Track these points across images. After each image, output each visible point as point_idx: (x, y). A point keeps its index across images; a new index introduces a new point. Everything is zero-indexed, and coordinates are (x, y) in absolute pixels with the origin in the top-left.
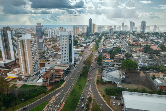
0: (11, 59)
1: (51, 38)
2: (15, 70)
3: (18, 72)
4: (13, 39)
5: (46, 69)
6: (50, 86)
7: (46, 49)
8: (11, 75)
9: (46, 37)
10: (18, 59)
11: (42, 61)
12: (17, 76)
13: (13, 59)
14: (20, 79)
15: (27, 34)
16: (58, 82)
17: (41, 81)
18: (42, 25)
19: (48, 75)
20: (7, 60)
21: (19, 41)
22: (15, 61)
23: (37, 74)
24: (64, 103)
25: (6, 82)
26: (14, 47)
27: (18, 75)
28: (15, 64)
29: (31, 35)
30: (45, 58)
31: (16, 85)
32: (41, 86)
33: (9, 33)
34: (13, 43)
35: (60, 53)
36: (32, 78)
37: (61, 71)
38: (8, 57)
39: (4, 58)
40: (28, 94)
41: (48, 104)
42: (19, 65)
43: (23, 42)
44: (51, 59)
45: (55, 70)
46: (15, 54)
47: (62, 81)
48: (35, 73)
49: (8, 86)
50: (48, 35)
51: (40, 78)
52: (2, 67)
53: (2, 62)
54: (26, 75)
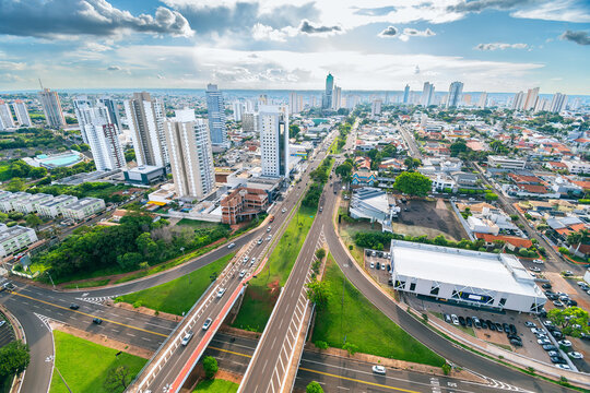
0: (155, 165)
1: (239, 119)
2: (164, 187)
3: (171, 193)
4: (156, 120)
5: (229, 188)
6: (237, 223)
7: (228, 145)
8: (156, 198)
9: (230, 118)
10: (169, 165)
11: (219, 171)
12: (168, 202)
13: (159, 164)
14: (175, 206)
15: (187, 108)
16: (254, 215)
17: (218, 212)
18: (219, 88)
19: (233, 200)
20: (146, 166)
21: (169, 124)
22: (164, 169)
23: (210, 198)
24: (266, 260)
25: (146, 212)
26: (160, 138)
27: (170, 198)
28: (164, 175)
29: (196, 113)
30: (227, 165)
31: (167, 220)
32: (220, 223)
33: (147, 106)
34: (158, 130)
35: (259, 154)
36: (200, 206)
37: (262, 192)
38: (149, 161)
39: (140, 162)
40: (192, 237)
41: (233, 260)
42: (171, 177)
43: (177, 127)
44: (240, 167)
45: (248, 189)
46: (163, 153)
47: (263, 214)
48: (206, 195)
49: (151, 221)
50: (232, 112)
51: (216, 207)
52: (137, 182)
53: (135, 170)
54: (188, 198)
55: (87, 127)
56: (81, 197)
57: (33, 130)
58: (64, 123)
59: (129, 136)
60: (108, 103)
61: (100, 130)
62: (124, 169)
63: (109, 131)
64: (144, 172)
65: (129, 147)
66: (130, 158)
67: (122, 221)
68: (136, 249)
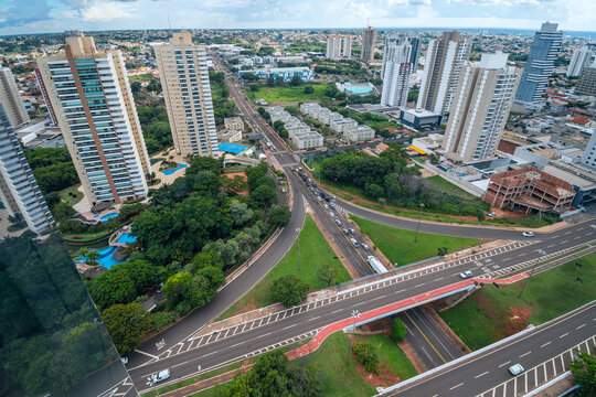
0: (433, 111)
1: (576, 74)
2: (432, 136)
3: (436, 145)
4: (455, 63)
5: (512, 162)
6: (504, 209)
7: (540, 106)
8: (420, 145)
9: (560, 70)
10: (448, 115)
11: (511, 137)
12: (430, 152)
13: (438, 111)
14: (434, 160)
15: (499, 53)
16: (535, 211)
17: (483, 185)
18: (559, 29)
19: (511, 178)
20: (423, 110)
21: (468, 69)
22: (440, 117)
23: (479, 166)
25: (404, 155)
26: (451, 83)
27: (433, 149)
28: (438, 125)
29: (509, 58)
30: (525, 132)
31: (421, 170)
32: (478, 199)
33: (452, 45)
34: (452, 74)
35: (590, 131)
36: (462, 170)
37: (566, 186)
38: (429, 105)
39: (419, 105)
40: (437, 199)
41: (476, 248)
42: (444, 128)
43: (476, 75)
44: (545, 140)
45: (543, 174)
46: (446, 100)
47: (552, 217)
48: (476, 161)
49: (405, 164)
50: (568, 63)
51: (483, 178)
52: (409, 124)
53: (412, 111)
54: (452, 156)
55: (389, 64)
56: (360, 123)
57: (350, 62)
58: (372, 58)
59: (420, 77)
60: (415, 42)
61: (398, 66)
62: (402, 108)
63: (405, 71)
64: (419, 115)
65: (415, 89)
66: (412, 99)
67: (382, 155)
68: (382, 183)
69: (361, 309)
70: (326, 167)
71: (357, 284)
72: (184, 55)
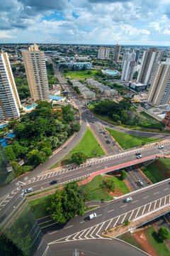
0: (143, 83)
2: (143, 94)
3: (144, 98)
4: (155, 61)
8: (137, 98)
10: (150, 85)
12: (141, 101)
13: (146, 83)
14: (143, 105)
17: (163, 116)
20: (139, 83)
21: (160, 65)
22: (146, 86)
23: (162, 108)
25: (130, 103)
26: (152, 71)
31: (136, 109)
32: (160, 122)
33: (154, 54)
34: (153, 67)
36: (155, 109)
38: (142, 81)
39: (137, 81)
40: (143, 122)
41: (158, 142)
42: (148, 91)
43: (164, 67)
48: (161, 106)
49: (130, 107)
51: (163, 113)
52: (133, 89)
53: (134, 84)
54: (150, 104)
55: (125, 61)
56: (112, 88)
57: (108, 60)
58: (118, 59)
59: (138, 68)
60: (137, 52)
61: (129, 63)
62: (130, 82)
63: (132, 65)
64: (137, 85)
65: (137, 73)
66: (135, 78)
67: (120, 102)
68: (120, 115)
69: (109, 166)
70: (96, 107)
71: (107, 156)
72: (35, 55)
